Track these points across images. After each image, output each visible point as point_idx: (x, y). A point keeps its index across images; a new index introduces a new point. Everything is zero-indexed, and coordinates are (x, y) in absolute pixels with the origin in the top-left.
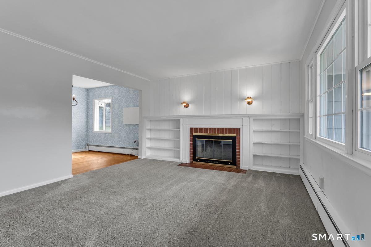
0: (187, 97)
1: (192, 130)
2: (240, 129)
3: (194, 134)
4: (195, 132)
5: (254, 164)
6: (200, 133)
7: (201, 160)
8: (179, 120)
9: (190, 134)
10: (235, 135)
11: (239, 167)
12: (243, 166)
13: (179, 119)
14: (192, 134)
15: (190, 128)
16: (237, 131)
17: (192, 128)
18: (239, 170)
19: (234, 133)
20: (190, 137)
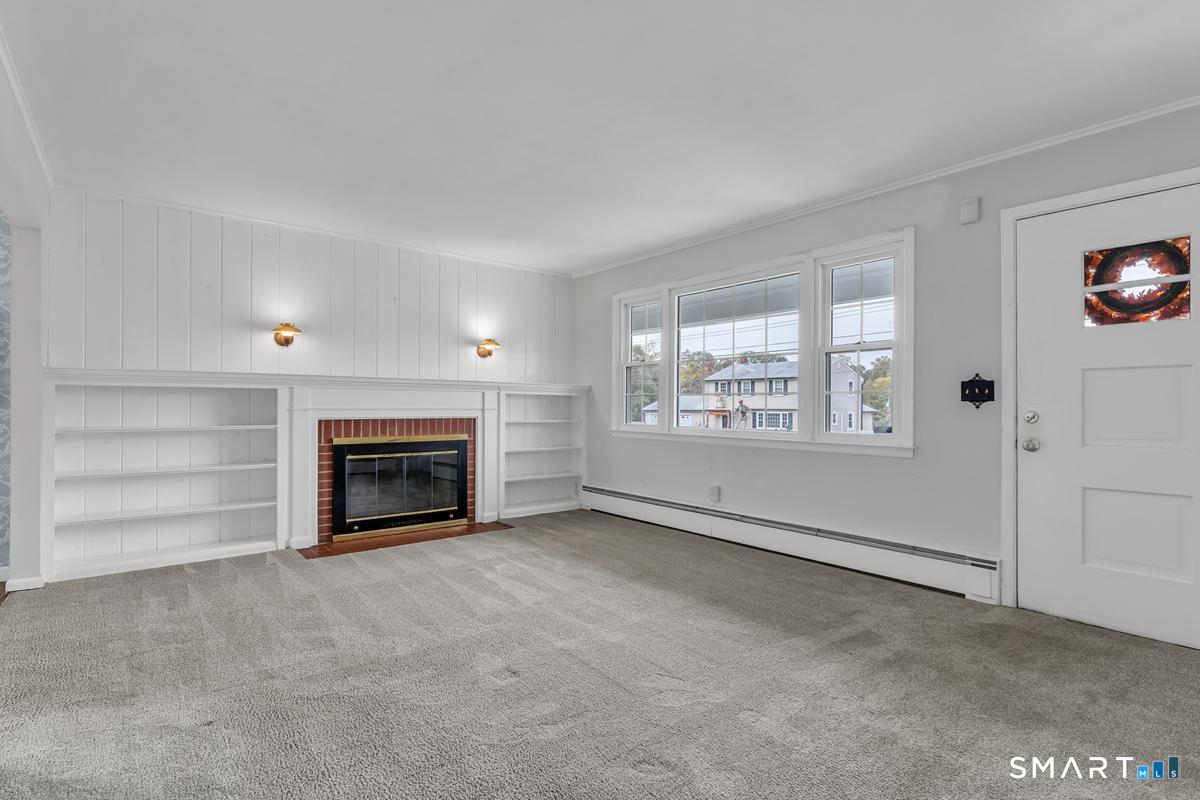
0: (283, 307)
1: (326, 427)
2: (474, 419)
3: (337, 441)
4: (338, 435)
5: (508, 505)
6: (359, 436)
7: (365, 526)
8: (276, 390)
9: (320, 442)
10: (464, 437)
11: (473, 518)
12: (486, 515)
13: (274, 387)
14: (331, 441)
15: (320, 422)
16: (469, 425)
17: (328, 422)
18: (473, 528)
19: (462, 432)
20: (319, 452)
